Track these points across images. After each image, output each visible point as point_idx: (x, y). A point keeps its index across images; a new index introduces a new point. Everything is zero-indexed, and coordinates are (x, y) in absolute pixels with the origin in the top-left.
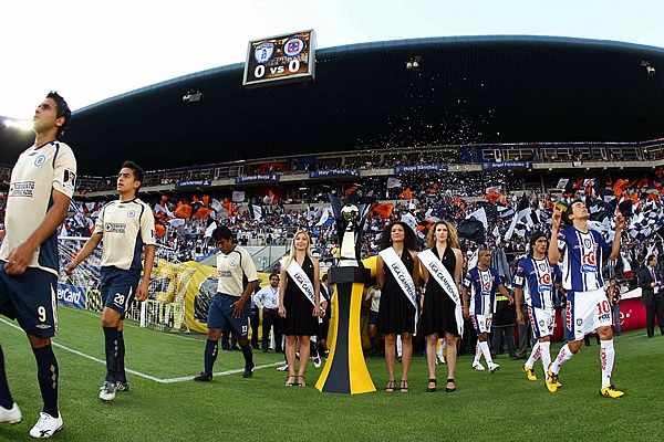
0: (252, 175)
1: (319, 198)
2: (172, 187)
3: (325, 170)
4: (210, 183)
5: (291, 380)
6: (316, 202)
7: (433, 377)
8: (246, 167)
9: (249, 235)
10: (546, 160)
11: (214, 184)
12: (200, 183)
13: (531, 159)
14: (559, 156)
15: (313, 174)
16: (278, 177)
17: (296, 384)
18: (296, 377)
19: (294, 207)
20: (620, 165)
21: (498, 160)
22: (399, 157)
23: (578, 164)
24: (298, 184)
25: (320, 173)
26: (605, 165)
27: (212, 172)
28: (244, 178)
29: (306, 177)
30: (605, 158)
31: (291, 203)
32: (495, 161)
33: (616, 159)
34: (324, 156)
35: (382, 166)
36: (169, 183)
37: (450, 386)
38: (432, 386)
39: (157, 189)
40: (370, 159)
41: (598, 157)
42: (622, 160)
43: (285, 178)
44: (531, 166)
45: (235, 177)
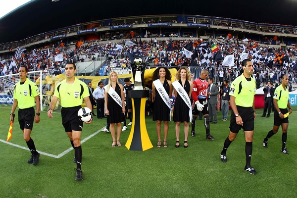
0: (84, 30)
1: (115, 38)
2: (49, 40)
3: (117, 25)
4: (66, 35)
5: (114, 144)
6: (113, 39)
7: (178, 140)
8: (81, 27)
9: (84, 57)
10: (216, 25)
11: (68, 35)
12: (61, 36)
13: (209, 23)
14: (222, 23)
15: (111, 27)
16: (96, 30)
17: (116, 145)
18: (116, 141)
19: (104, 42)
20: (250, 31)
21: (195, 22)
22: (150, 19)
23: (230, 28)
24: (105, 32)
25: (115, 27)
26: (243, 30)
27: (67, 30)
28: (81, 32)
29: (108, 29)
30: (243, 27)
31: (102, 41)
32: (193, 23)
33: (247, 28)
34: (116, 19)
35: (143, 23)
36: (48, 38)
37: (186, 144)
38: (178, 144)
39: (43, 41)
40: (137, 20)
41: (239, 26)
42: (250, 29)
43: (99, 30)
44: (209, 26)
45: (77, 31)
